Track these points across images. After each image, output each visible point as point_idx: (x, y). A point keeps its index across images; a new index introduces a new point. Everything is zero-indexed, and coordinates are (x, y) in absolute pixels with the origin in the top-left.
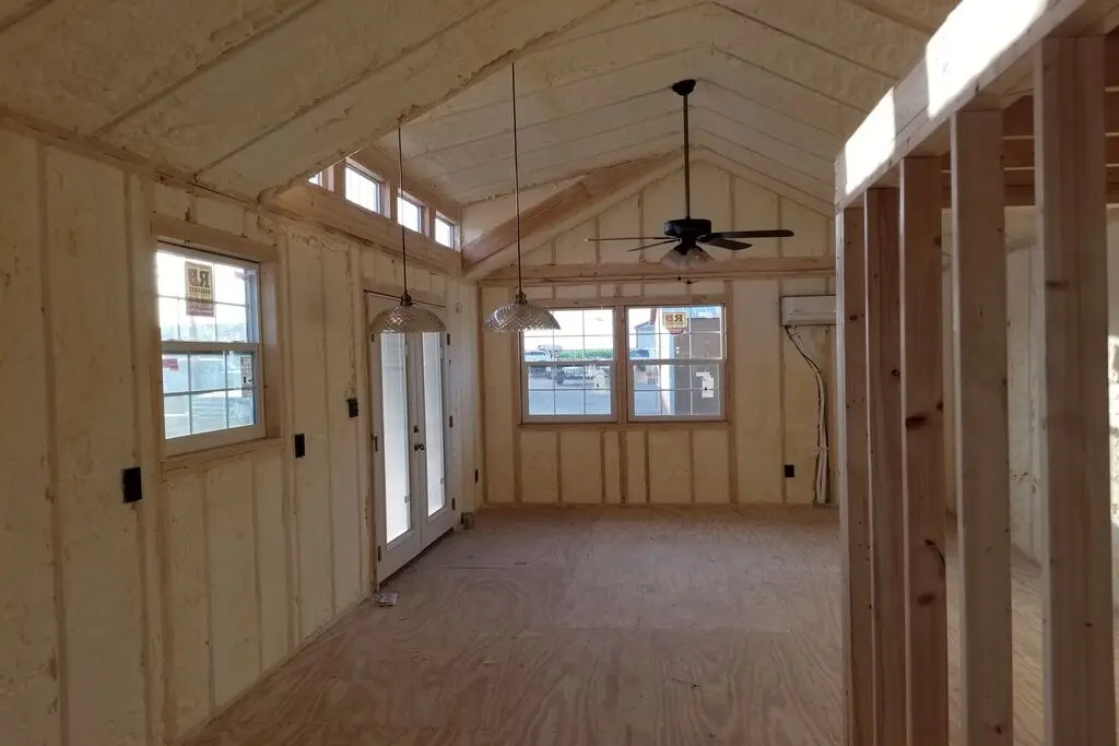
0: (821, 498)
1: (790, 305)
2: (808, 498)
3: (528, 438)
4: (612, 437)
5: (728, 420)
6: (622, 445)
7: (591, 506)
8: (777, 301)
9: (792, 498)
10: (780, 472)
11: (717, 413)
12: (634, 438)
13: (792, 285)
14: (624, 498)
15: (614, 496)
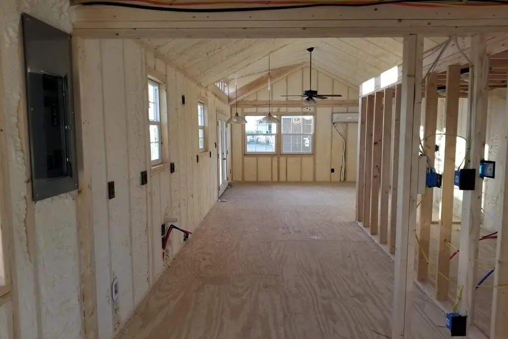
0: (342, 180)
1: (335, 116)
2: (338, 180)
3: (246, 159)
4: (275, 159)
5: (313, 154)
6: (278, 162)
7: (268, 182)
8: (331, 114)
9: (333, 179)
10: (330, 171)
11: (310, 151)
12: (282, 159)
13: (336, 109)
14: (278, 179)
15: (275, 179)
